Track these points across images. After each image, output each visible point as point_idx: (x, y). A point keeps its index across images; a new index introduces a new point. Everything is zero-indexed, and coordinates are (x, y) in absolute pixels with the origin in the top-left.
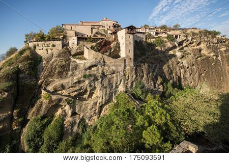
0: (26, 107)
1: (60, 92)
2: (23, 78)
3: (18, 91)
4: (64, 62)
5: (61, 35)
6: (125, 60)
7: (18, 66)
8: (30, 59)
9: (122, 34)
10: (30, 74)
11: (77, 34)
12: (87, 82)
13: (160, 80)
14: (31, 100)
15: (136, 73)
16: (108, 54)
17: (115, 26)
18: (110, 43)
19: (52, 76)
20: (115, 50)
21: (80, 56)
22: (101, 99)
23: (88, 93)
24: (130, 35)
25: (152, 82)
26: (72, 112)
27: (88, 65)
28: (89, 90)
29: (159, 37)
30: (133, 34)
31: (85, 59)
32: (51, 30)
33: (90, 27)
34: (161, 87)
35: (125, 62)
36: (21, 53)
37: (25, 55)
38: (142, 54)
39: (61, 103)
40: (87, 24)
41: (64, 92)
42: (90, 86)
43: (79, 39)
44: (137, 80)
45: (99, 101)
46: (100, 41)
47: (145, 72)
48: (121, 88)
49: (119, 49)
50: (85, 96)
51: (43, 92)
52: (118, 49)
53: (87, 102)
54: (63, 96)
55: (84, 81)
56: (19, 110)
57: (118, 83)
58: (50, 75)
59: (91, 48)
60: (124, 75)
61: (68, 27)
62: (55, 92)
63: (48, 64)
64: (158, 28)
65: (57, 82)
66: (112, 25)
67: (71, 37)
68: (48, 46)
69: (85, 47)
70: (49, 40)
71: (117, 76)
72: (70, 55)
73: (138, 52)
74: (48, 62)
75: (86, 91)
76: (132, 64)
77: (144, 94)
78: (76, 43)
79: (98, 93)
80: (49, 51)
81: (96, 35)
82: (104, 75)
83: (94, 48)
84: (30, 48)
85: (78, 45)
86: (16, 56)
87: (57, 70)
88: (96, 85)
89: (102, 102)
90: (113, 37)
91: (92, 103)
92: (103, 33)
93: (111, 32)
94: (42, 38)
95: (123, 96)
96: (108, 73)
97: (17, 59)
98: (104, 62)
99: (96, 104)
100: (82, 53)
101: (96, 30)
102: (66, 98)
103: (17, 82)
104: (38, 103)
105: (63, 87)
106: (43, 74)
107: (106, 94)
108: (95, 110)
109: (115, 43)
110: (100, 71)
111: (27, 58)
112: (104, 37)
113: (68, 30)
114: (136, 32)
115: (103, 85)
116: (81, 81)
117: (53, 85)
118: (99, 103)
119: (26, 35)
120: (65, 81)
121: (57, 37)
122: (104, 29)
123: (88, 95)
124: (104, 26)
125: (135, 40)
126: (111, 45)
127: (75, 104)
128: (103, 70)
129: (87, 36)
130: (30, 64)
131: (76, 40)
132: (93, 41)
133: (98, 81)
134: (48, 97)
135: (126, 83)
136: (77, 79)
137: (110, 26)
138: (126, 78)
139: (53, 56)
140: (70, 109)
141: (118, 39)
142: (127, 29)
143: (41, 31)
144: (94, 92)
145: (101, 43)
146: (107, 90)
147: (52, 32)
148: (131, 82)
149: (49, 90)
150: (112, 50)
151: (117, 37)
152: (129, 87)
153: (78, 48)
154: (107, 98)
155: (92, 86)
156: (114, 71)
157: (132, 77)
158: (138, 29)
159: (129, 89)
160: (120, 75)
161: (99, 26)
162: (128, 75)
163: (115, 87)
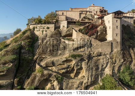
0: (24, 77)
1: (50, 68)
2: (24, 53)
3: (19, 63)
4: (55, 42)
5: (54, 19)
6: (112, 43)
7: (21, 43)
8: (30, 38)
9: (109, 20)
10: (29, 50)
11: (67, 18)
12: (74, 62)
15: (123, 57)
16: (94, 36)
17: (101, 12)
19: (45, 54)
20: (102, 33)
21: (68, 38)
22: (87, 78)
23: (75, 72)
24: (117, 19)
27: (76, 46)
28: (75, 69)
30: (121, 18)
31: (73, 41)
32: (47, 16)
33: (79, 12)
35: (112, 46)
36: (24, 33)
37: (26, 35)
39: (51, 79)
40: (76, 10)
41: (54, 69)
42: (77, 65)
43: (69, 23)
44: (125, 64)
45: (85, 81)
46: (87, 25)
48: (108, 71)
49: (106, 33)
50: (72, 75)
51: (37, 67)
52: (104, 33)
53: (74, 80)
54: (53, 71)
55: (72, 61)
56: (18, 79)
57: (104, 66)
58: (44, 52)
59: (79, 31)
60: (111, 58)
61: (60, 13)
62: (46, 67)
63: (43, 43)
65: (49, 59)
66: (99, 10)
67: (62, 21)
68: (44, 28)
69: (73, 30)
70: (45, 23)
71: (103, 59)
72: (61, 36)
73: (126, 37)
74: (43, 41)
75: (73, 69)
76: (119, 49)
78: (66, 26)
79: (84, 73)
80: (44, 32)
81: (84, 19)
82: (90, 57)
83: (82, 31)
84: (30, 30)
85: (67, 27)
86: (21, 35)
87: (49, 49)
88: (83, 66)
89: (87, 83)
90: (100, 21)
91: (78, 82)
92: (90, 18)
93: (97, 17)
94: (40, 22)
95: (110, 80)
96: (94, 55)
97: (21, 38)
98: (91, 44)
99: (82, 84)
100: (71, 35)
101: (84, 15)
102: (55, 74)
103: (20, 56)
104: (33, 76)
105: (53, 64)
106: (38, 51)
107: (92, 75)
110: (87, 53)
111: (28, 37)
112: (91, 21)
113: (60, 15)
114: (123, 16)
115: (89, 66)
116: (69, 60)
117: (46, 62)
118: (85, 83)
119: (28, 19)
120: (55, 59)
121: (51, 21)
122: (92, 14)
123: (74, 74)
124: (91, 12)
125: (122, 24)
126: (98, 28)
127: (62, 80)
128: (90, 52)
129: (76, 20)
130: (29, 42)
131: (66, 24)
132: (80, 24)
133: (85, 62)
134: (41, 71)
135: (113, 67)
136: (66, 58)
137: (97, 12)
138: (113, 61)
139: (47, 36)
140: (58, 85)
141: (104, 23)
142: (114, 14)
143: (39, 16)
144: (80, 71)
145: (88, 26)
146: (93, 71)
147: (47, 17)
148: (118, 66)
149: (42, 65)
150: (99, 34)
151: (104, 22)
152: (116, 71)
153: (67, 30)
154: (93, 80)
155: (79, 66)
156: (101, 53)
157: (119, 61)
158: (125, 13)
159: (116, 73)
160: (106, 58)
161: (87, 11)
162: (114, 59)
163: (101, 69)
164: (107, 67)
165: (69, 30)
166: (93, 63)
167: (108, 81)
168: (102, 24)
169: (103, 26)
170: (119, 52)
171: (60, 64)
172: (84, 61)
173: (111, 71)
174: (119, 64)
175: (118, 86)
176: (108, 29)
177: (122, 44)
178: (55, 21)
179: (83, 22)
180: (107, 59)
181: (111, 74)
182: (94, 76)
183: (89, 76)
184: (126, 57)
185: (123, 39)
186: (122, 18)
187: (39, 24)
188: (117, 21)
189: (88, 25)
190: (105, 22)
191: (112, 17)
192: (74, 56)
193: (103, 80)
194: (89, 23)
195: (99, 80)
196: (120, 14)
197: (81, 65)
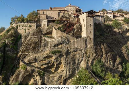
0: (9, 74)
1: (33, 64)
2: (8, 51)
3: (4, 60)
4: (37, 40)
5: (36, 18)
6: (86, 40)
7: (5, 42)
8: (14, 36)
9: (83, 18)
10: (13, 48)
11: (47, 17)
12: (54, 58)
13: (118, 60)
14: (12, 69)
15: (96, 52)
16: (71, 34)
17: (77, 11)
18: (73, 25)
19: (28, 50)
20: (78, 31)
21: (49, 35)
22: (65, 72)
23: (55, 67)
24: (90, 18)
25: (111, 61)
26: (42, 82)
27: (56, 42)
28: (55, 64)
29: (116, 20)
30: (93, 17)
31: (53, 38)
33: (58, 12)
34: (120, 66)
36: (8, 31)
37: (10, 33)
38: (101, 35)
39: (34, 74)
40: (55, 9)
41: (36, 64)
42: (57, 61)
43: (49, 22)
44: (97, 58)
45: (64, 75)
46: (65, 23)
47: (104, 52)
48: (83, 65)
49: (81, 30)
50: (53, 70)
51: (21, 63)
53: (54, 75)
54: (35, 67)
55: (52, 57)
57: (80, 60)
59: (58, 29)
60: (86, 53)
61: (41, 12)
62: (29, 64)
63: (26, 40)
64: (115, 12)
65: (31, 56)
66: (75, 10)
67: (43, 19)
68: (26, 27)
69: (53, 28)
70: (27, 22)
71: (79, 54)
72: (42, 34)
73: (98, 33)
74: (26, 39)
75: (53, 65)
76: (92, 44)
77: (104, 72)
78: (46, 24)
79: (63, 67)
80: (27, 31)
81: (62, 18)
82: (68, 53)
83: (60, 29)
84: (13, 28)
85: (48, 26)
86: (5, 34)
87: (32, 46)
88: (62, 61)
89: (66, 76)
90: (76, 20)
91: (58, 76)
92: (68, 16)
93: (74, 16)
94: (23, 20)
95: (84, 73)
96: (71, 51)
97: (5, 36)
98: (68, 41)
99: (61, 77)
100: (51, 33)
102: (37, 69)
103: (4, 54)
104: (17, 72)
105: (35, 60)
106: (21, 49)
107: (69, 69)
109: (77, 25)
110: (65, 49)
111: (11, 36)
112: (69, 20)
113: (41, 14)
114: (95, 15)
115: (67, 61)
116: (50, 56)
117: (29, 58)
118: (64, 77)
119: (12, 18)
120: (37, 55)
121: (33, 19)
122: (69, 13)
123: (54, 69)
127: (44, 75)
128: (68, 48)
129: (55, 19)
130: (13, 40)
131: (47, 22)
132: (59, 23)
133: (63, 57)
134: (24, 68)
135: (87, 61)
136: (47, 54)
137: (73, 11)
138: (87, 56)
139: (29, 34)
140: (40, 80)
141: (80, 22)
142: (88, 13)
143: (22, 15)
144: (59, 66)
145: (66, 25)
146: (70, 65)
147: (30, 16)
148: (91, 60)
149: (25, 61)
150: (75, 31)
152: (90, 65)
153: (48, 28)
154: (70, 73)
155: (58, 61)
156: (77, 49)
157: (92, 55)
158: (97, 13)
159: (90, 66)
160: (81, 53)
161: (65, 11)
162: (88, 53)
163: (78, 63)
164: (82, 61)
165: (49, 28)
166: (70, 58)
168: (77, 22)
170: (92, 47)
171: (42, 60)
173: (86, 64)
174: (93, 58)
176: (83, 27)
177: (95, 40)
178: (36, 19)
179: (62, 21)
180: (83, 54)
181: (86, 67)
182: (71, 70)
183: (68, 70)
184: (98, 52)
185: (95, 35)
186: (95, 17)
187: (22, 23)
191: (86, 16)
192: (54, 53)
193: (79, 72)
194: (66, 22)
195: (76, 73)
196: (93, 13)
197: (60, 60)
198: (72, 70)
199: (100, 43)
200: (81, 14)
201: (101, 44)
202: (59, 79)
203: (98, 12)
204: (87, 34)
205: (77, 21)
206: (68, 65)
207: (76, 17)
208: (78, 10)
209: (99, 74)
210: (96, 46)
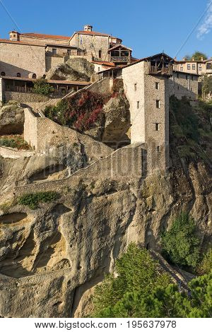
6: (144, 152)
9: (134, 77)
11: (2, 69)
12: (31, 219)
15: (173, 192)
16: (94, 132)
17: (114, 52)
20: (116, 122)
21: (9, 138)
22: (73, 265)
23: (36, 250)
24: (157, 80)
27: (37, 164)
28: (37, 240)
30: (166, 77)
31: (27, 147)
33: (43, 50)
35: (144, 159)
38: (190, 136)
40: (34, 41)
42: (43, 229)
44: (178, 209)
45: (69, 274)
46: (72, 93)
48: (133, 235)
49: (128, 120)
50: (27, 263)
52: (123, 120)
53: (33, 279)
55: (25, 215)
57: (125, 221)
59: (46, 113)
60: (143, 196)
66: (106, 48)
69: (26, 111)
71: (120, 200)
73: (180, 131)
75: (29, 243)
76: (163, 165)
79: (64, 250)
81: (60, 74)
82: (82, 199)
83: (54, 115)
88: (62, 229)
89: (76, 278)
90: (111, 83)
91: (47, 282)
92: (81, 70)
93: (103, 69)
95: (138, 260)
96: (94, 191)
98: (84, 158)
99: (60, 285)
101: (61, 61)
107: (89, 254)
108: (57, 304)
109: (115, 101)
110: (73, 185)
112: (85, 83)
114: (174, 71)
115: (81, 226)
118: (69, 282)
122: (85, 57)
123: (34, 258)
124: (84, 51)
125: (171, 94)
126: (105, 107)
128: (81, 181)
129: (34, 75)
132: (50, 92)
133: (67, 213)
135: (148, 221)
137: (100, 52)
138: (146, 204)
141: (123, 91)
142: (149, 63)
144: (52, 246)
145: (73, 99)
146: (91, 240)
148: (160, 216)
150: (107, 123)
151: (122, 85)
152: (155, 233)
153: (5, 112)
154: (92, 267)
155: (48, 229)
156: (113, 183)
157: (163, 202)
158: (178, 63)
159: (156, 237)
160: (129, 197)
161: (69, 48)
162: (151, 197)
163: (116, 232)
164: (132, 224)
166: (91, 215)
167: (136, 264)
168: (115, 91)
169: (118, 100)
170: (162, 177)
172: (64, 212)
173: (143, 232)
174: (163, 211)
175: (161, 272)
176: (133, 110)
179: (60, 85)
180: (133, 198)
181: (142, 241)
182: (94, 255)
183: (82, 257)
184: (180, 190)
185: (171, 137)
188: (157, 83)
189: (76, 96)
190: (125, 87)
191: (143, 72)
192: (32, 201)
193: (120, 261)
194: (76, 90)
195: (111, 265)
196: (165, 64)
197: (56, 226)
198: (99, 254)
199: (188, 163)
200: (126, 63)
201: (190, 166)
202: (52, 290)
203: (182, 63)
204: (146, 134)
205: (115, 89)
206: (84, 241)
207: (111, 75)
208: (117, 48)
209: (183, 260)
210: (175, 170)
